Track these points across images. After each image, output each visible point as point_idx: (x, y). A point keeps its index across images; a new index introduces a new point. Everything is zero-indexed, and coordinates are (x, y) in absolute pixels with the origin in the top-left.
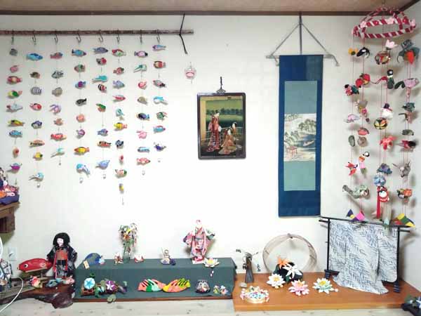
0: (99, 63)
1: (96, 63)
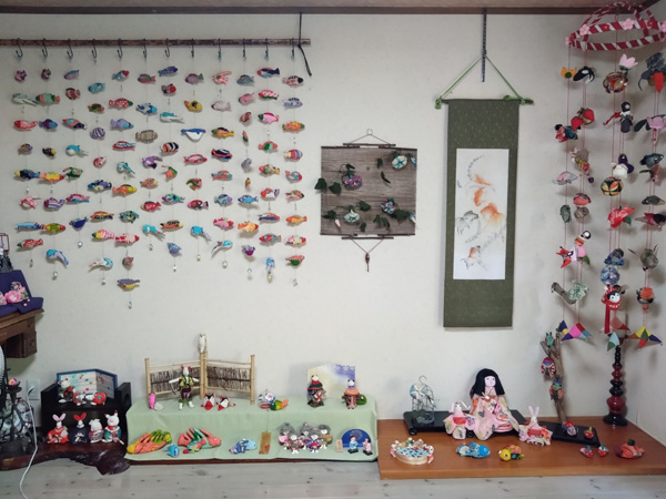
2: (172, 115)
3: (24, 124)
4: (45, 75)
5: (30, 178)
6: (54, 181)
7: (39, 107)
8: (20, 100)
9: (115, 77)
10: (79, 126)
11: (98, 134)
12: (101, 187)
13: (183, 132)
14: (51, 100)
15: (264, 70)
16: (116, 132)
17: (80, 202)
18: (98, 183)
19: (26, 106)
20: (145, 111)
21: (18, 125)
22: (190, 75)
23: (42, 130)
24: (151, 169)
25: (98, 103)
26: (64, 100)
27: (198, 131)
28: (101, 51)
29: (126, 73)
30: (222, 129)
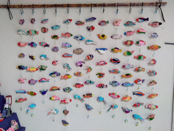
0: (89, 30)
1: (86, 30)
2: (92, 41)
3: (22, 44)
4: (32, 21)
5: (23, 69)
6: (34, 71)
7: (29, 36)
8: (21, 33)
9: (65, 22)
10: (47, 45)
11: (55, 49)
12: (55, 75)
13: (97, 49)
14: (34, 33)
15: (141, 19)
16: (64, 49)
17: (45, 82)
18: (54, 73)
19: (23, 36)
20: (79, 39)
21: (19, 44)
22: (102, 21)
23: (30, 47)
24: (80, 67)
25: (56, 35)
26: (40, 33)
27: (104, 49)
28: (59, 10)
29: (71, 20)
30: (116, 48)
